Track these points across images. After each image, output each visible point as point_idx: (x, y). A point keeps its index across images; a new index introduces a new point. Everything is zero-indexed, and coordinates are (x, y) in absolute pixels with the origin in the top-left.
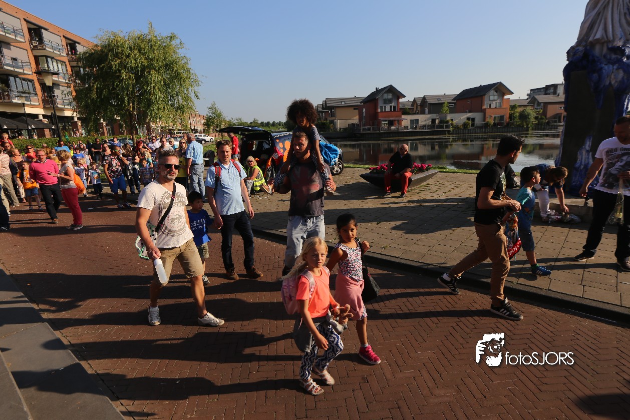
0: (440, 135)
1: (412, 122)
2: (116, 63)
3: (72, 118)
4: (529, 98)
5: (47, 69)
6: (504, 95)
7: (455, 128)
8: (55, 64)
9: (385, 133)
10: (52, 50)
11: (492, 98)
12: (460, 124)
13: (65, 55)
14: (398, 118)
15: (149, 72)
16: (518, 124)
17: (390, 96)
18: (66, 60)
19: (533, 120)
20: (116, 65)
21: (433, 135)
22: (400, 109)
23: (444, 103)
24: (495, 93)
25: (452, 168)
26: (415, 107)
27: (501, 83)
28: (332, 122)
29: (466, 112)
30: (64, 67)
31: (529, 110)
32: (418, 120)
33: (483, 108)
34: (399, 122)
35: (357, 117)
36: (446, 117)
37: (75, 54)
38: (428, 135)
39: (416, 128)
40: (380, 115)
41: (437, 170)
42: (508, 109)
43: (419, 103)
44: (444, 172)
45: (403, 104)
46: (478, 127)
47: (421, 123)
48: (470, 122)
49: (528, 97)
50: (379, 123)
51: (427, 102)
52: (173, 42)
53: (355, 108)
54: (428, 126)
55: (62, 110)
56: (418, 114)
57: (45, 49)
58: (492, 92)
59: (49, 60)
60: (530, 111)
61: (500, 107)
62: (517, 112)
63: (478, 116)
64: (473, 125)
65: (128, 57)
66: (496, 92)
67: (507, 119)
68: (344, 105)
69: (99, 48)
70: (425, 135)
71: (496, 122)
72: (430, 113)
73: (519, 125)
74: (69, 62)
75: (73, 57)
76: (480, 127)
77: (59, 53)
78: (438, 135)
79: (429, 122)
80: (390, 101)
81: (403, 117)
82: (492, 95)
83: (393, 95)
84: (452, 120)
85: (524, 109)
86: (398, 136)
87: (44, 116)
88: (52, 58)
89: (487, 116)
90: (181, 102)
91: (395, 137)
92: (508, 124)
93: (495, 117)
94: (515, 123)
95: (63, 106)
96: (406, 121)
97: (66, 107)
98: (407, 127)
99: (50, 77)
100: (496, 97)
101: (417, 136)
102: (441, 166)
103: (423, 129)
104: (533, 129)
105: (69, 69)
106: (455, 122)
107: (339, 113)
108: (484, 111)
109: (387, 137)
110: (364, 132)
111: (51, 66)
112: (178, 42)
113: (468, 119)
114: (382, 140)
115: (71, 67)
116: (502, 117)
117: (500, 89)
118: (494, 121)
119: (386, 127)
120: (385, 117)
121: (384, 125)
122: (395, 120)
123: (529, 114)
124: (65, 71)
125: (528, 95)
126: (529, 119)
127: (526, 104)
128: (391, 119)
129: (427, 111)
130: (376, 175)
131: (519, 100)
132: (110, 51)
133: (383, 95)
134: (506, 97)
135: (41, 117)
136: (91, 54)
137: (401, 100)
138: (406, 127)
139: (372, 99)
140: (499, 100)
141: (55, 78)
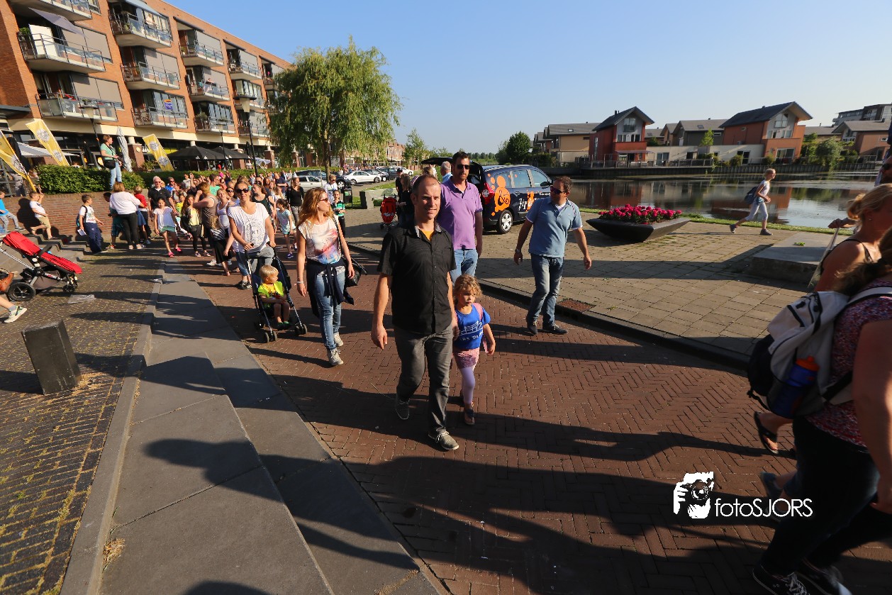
0: (697, 173)
1: (659, 156)
2: (312, 85)
3: (266, 147)
4: (836, 125)
5: (243, 93)
6: (797, 120)
7: (720, 164)
8: (251, 88)
9: (621, 170)
10: (248, 73)
11: (778, 124)
12: (727, 161)
13: (260, 77)
14: (641, 151)
15: (346, 94)
16: (813, 160)
17: (633, 122)
18: (261, 83)
19: (837, 155)
20: (311, 87)
21: (687, 173)
22: (645, 139)
23: (707, 131)
24: (784, 117)
25: (708, 217)
26: (666, 137)
27: (794, 105)
28: (555, 154)
29: (737, 144)
30: (259, 91)
31: (834, 141)
32: (668, 154)
33: (763, 138)
34: (642, 156)
35: (587, 149)
36: (707, 150)
37: (271, 75)
38: (680, 174)
39: (664, 164)
40: (617, 145)
41: (689, 219)
42: (802, 140)
43: (672, 131)
44: (697, 222)
45: (650, 132)
46: (752, 164)
47: (671, 158)
48: (742, 157)
49: (834, 123)
50: (615, 157)
51: (683, 129)
52: (374, 59)
53: (586, 137)
54: (681, 162)
55: (257, 138)
56: (669, 145)
57: (242, 72)
58: (780, 116)
59: (245, 83)
60: (835, 143)
61: (790, 137)
62: (814, 144)
63: (754, 150)
64: (745, 161)
65: (325, 76)
66: (786, 115)
67: (797, 154)
68: (573, 134)
69: (296, 67)
70: (676, 174)
71: (781, 157)
72: (685, 144)
73: (815, 162)
74: (265, 85)
75: (268, 79)
76: (755, 165)
77: (254, 75)
78: (693, 173)
79: (684, 157)
80: (633, 129)
81: (648, 149)
82: (780, 120)
83: (637, 121)
84: (716, 154)
85: (825, 140)
86: (639, 175)
87: (240, 146)
88: (248, 82)
89: (768, 149)
90: (379, 129)
91: (636, 175)
92: (798, 161)
93: (779, 151)
94: (809, 160)
95: (257, 135)
96: (652, 154)
97: (261, 135)
98: (653, 162)
99: (247, 102)
100: (785, 123)
101: (665, 174)
102: (692, 214)
103: (674, 165)
104: (835, 169)
105: (264, 93)
106: (720, 158)
107: (563, 142)
108: (764, 143)
109: (625, 175)
110: (595, 168)
111: (247, 91)
112: (379, 57)
113: (740, 153)
114: (617, 179)
115: (266, 90)
116: (790, 152)
117: (793, 112)
118: (778, 156)
119: (624, 163)
120: (624, 149)
121: (622, 161)
122: (637, 154)
123: (832, 148)
124: (260, 95)
125: (834, 120)
126: (831, 154)
127: (829, 133)
128: (632, 152)
129: (681, 141)
130: (607, 222)
131: (820, 128)
132: (306, 71)
133: (624, 119)
134: (800, 123)
135: (237, 147)
136: (288, 76)
137: (647, 127)
138: (651, 163)
139: (609, 126)
140: (789, 127)
141: (251, 104)
